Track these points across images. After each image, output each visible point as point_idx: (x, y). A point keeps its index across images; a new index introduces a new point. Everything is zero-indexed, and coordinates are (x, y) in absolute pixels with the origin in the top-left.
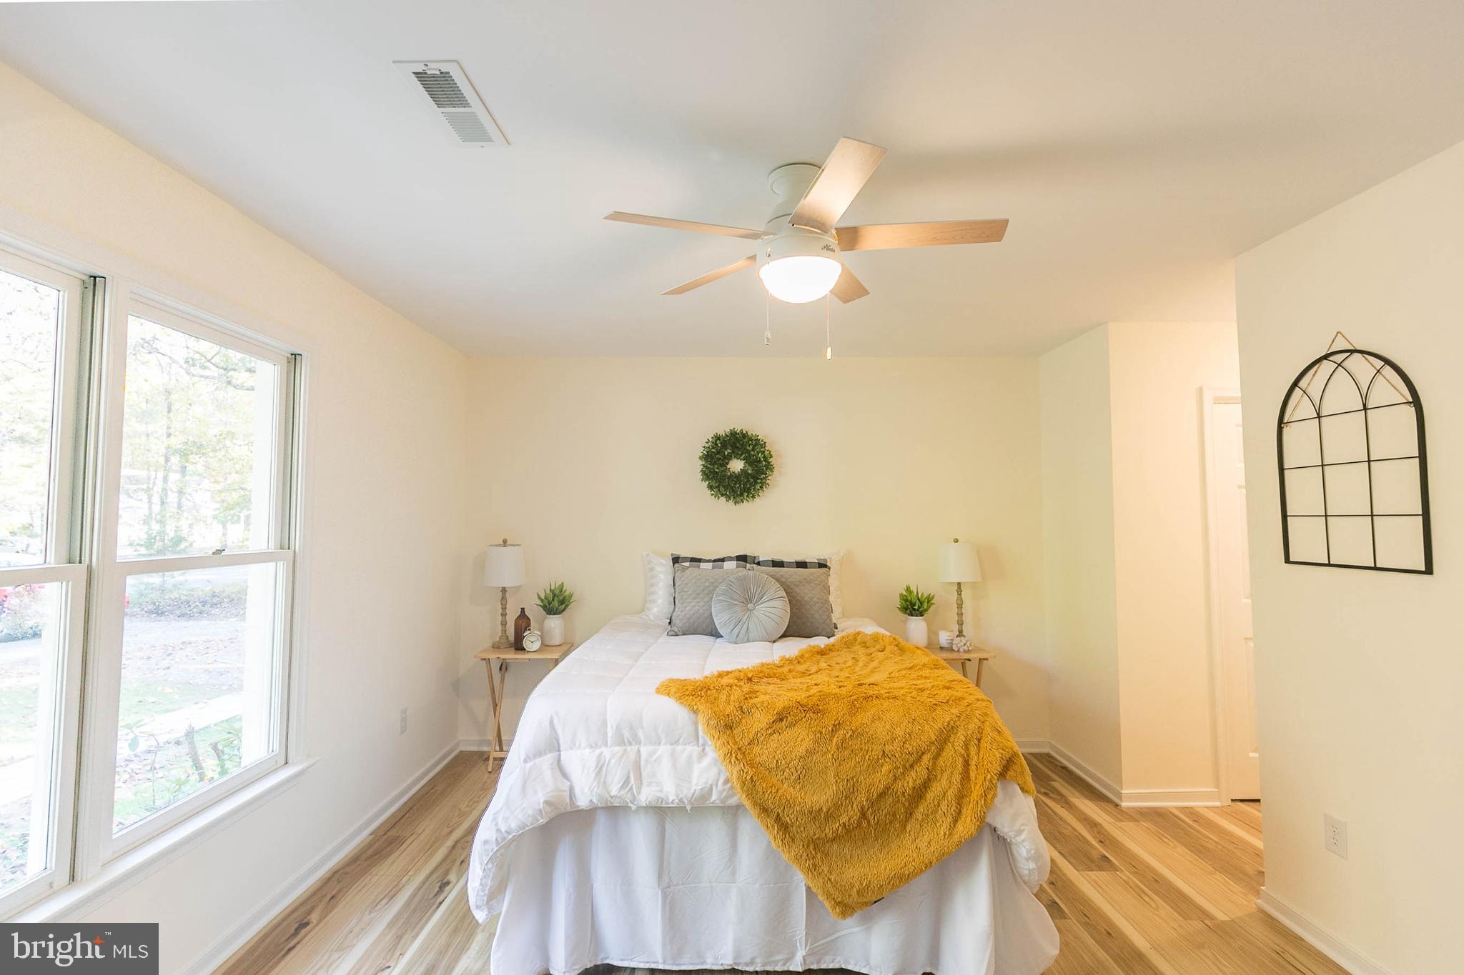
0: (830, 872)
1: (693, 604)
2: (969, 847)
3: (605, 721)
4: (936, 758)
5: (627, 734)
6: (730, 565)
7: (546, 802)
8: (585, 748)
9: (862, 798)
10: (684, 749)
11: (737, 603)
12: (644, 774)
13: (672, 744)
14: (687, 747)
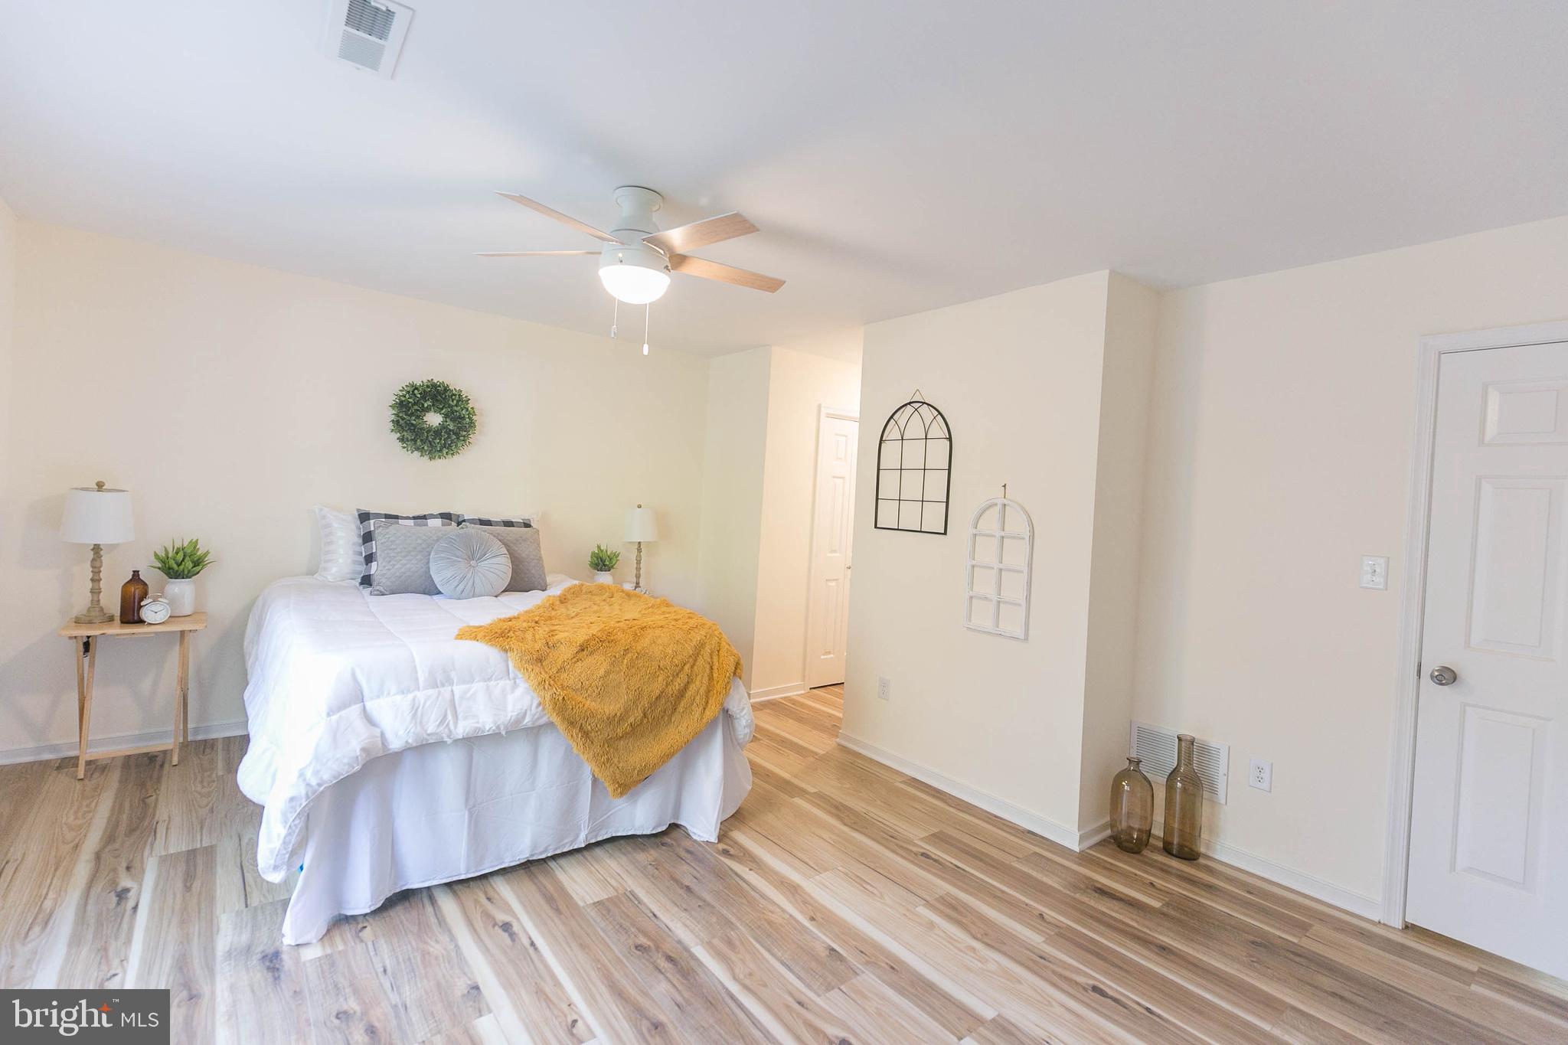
0: (619, 762)
1: (404, 562)
2: (712, 724)
3: (415, 667)
4: (692, 667)
5: (439, 677)
6: (436, 523)
7: (361, 749)
8: (394, 695)
10: (498, 684)
11: (460, 560)
12: (459, 710)
13: (485, 681)
14: (499, 681)
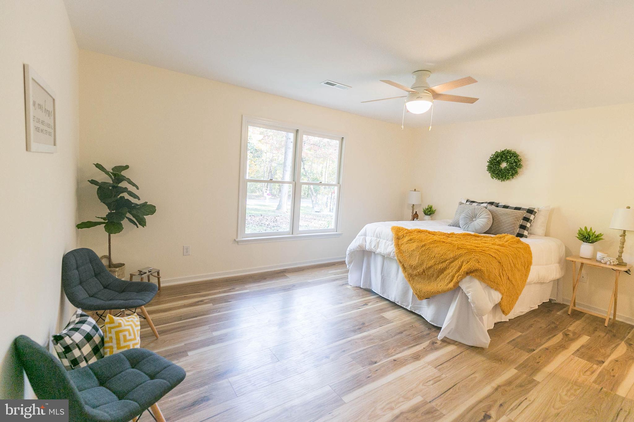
3: (375, 231)
4: (451, 263)
5: (378, 236)
7: (359, 245)
8: (370, 236)
9: (424, 267)
11: (469, 217)
12: (379, 245)
13: (387, 240)
14: (389, 242)
